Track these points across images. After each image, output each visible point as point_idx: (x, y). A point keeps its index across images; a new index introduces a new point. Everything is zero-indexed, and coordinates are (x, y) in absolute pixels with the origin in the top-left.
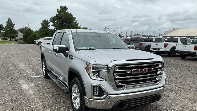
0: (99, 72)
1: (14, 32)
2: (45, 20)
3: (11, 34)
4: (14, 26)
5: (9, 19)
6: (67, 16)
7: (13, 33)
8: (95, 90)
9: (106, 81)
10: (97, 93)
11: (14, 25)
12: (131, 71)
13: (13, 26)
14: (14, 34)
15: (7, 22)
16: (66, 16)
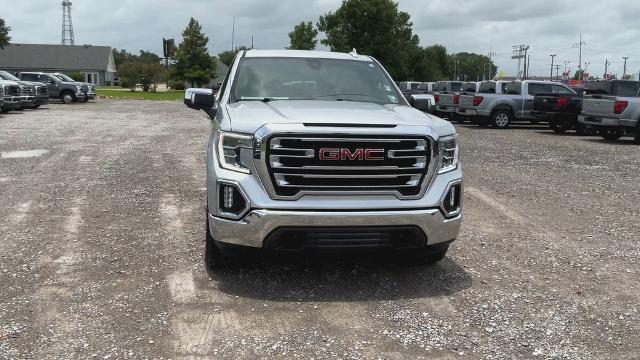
0: (238, 151)
1: (204, 65)
2: (303, 24)
3: (195, 70)
4: (208, 45)
5: (192, 21)
6: (379, 11)
7: (201, 65)
8: (226, 196)
9: (250, 174)
10: (229, 202)
11: (207, 40)
12: (317, 153)
13: (204, 44)
14: (204, 69)
15: (186, 33)
16: (374, 9)
